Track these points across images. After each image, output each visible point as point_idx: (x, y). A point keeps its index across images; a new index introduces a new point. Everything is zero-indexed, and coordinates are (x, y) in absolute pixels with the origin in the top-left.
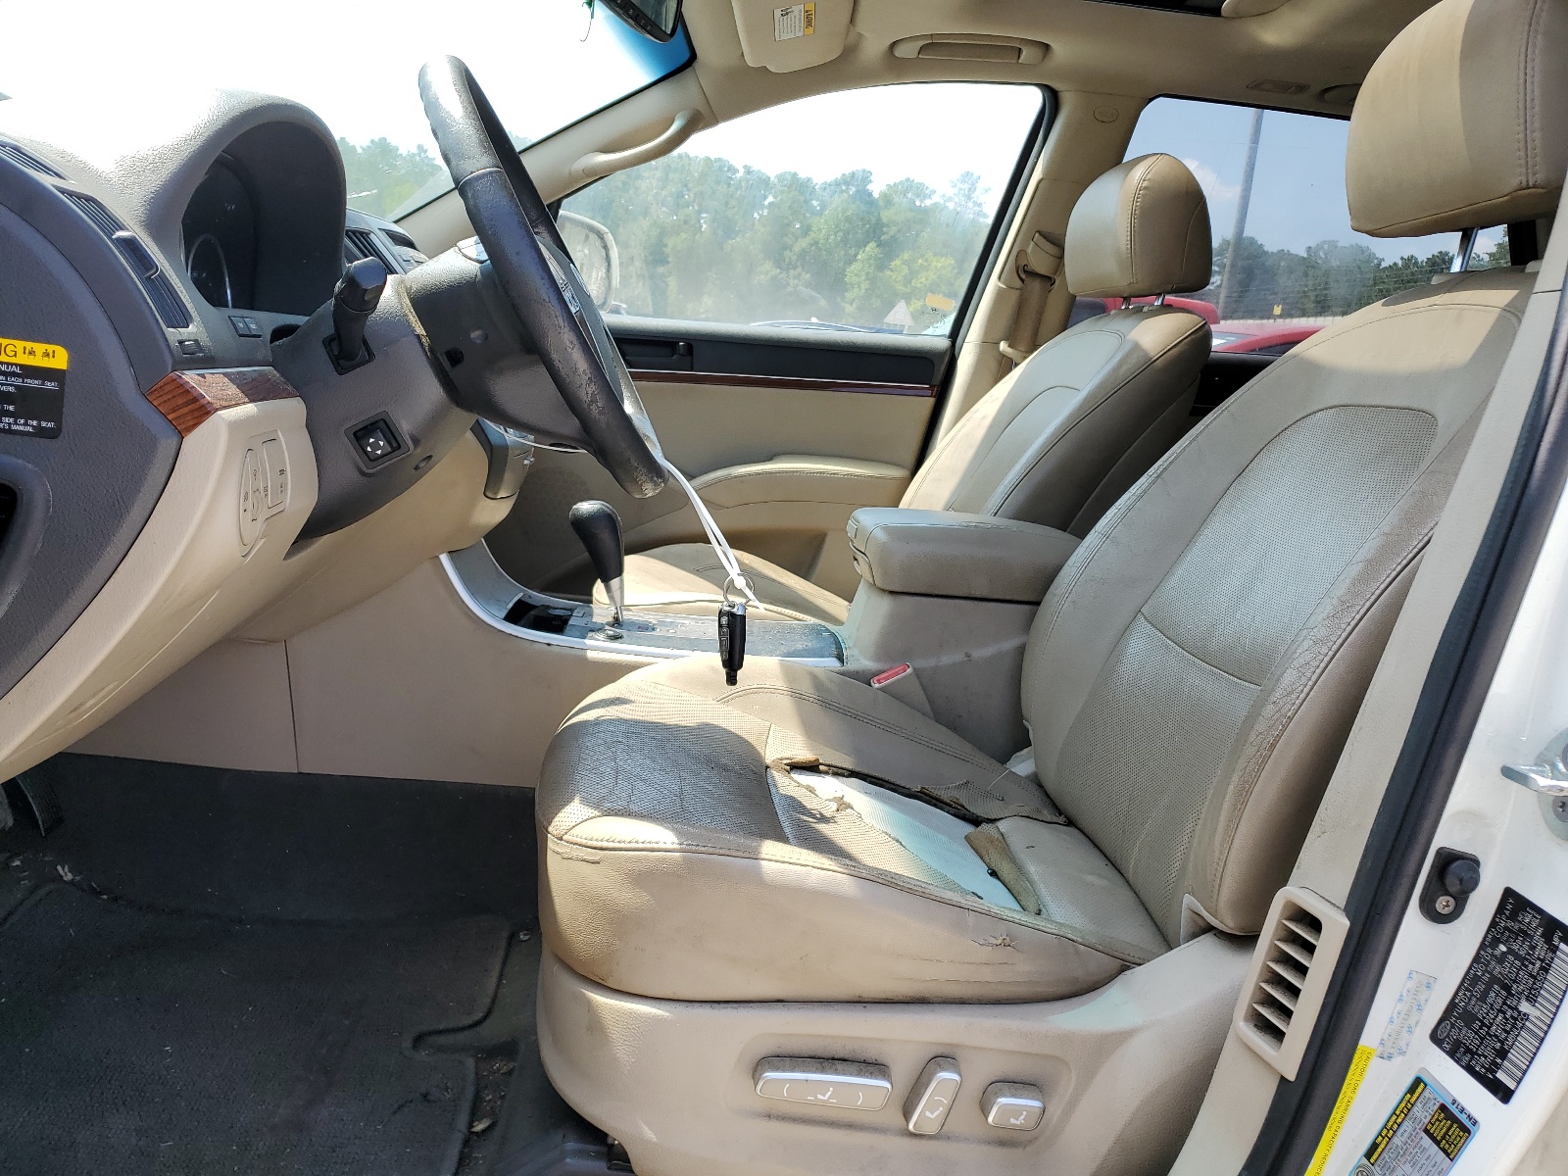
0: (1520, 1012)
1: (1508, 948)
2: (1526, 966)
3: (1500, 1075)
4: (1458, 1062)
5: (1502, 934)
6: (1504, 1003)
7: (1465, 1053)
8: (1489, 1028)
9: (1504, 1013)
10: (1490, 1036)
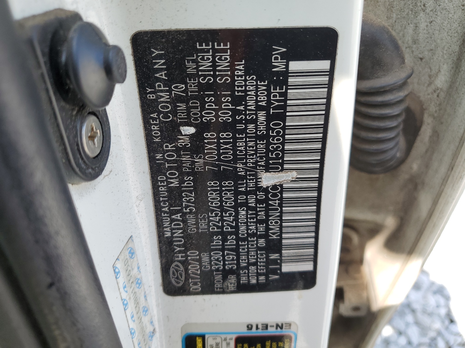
0: (266, 190)
1: (195, 126)
2: (244, 131)
3: (286, 268)
4: (223, 291)
5: (174, 112)
6: (237, 193)
7: (225, 278)
8: (236, 233)
9: (245, 204)
10: (244, 240)
